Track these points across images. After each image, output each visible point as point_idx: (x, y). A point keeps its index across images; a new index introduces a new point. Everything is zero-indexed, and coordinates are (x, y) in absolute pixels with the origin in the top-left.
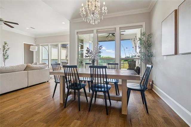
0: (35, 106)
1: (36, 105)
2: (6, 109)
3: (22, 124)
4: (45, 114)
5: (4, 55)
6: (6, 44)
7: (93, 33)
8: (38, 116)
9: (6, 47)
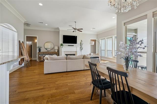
0: (77, 86)
1: (79, 86)
2: (66, 81)
3: (64, 96)
4: (76, 97)
5: (81, 48)
6: (82, 41)
7: (146, 18)
8: (73, 95)
9: (82, 43)
